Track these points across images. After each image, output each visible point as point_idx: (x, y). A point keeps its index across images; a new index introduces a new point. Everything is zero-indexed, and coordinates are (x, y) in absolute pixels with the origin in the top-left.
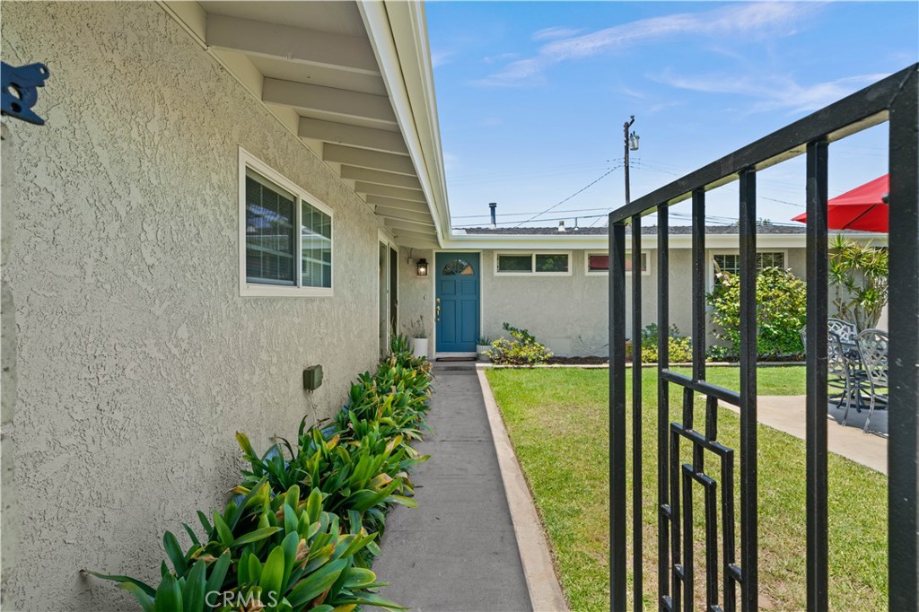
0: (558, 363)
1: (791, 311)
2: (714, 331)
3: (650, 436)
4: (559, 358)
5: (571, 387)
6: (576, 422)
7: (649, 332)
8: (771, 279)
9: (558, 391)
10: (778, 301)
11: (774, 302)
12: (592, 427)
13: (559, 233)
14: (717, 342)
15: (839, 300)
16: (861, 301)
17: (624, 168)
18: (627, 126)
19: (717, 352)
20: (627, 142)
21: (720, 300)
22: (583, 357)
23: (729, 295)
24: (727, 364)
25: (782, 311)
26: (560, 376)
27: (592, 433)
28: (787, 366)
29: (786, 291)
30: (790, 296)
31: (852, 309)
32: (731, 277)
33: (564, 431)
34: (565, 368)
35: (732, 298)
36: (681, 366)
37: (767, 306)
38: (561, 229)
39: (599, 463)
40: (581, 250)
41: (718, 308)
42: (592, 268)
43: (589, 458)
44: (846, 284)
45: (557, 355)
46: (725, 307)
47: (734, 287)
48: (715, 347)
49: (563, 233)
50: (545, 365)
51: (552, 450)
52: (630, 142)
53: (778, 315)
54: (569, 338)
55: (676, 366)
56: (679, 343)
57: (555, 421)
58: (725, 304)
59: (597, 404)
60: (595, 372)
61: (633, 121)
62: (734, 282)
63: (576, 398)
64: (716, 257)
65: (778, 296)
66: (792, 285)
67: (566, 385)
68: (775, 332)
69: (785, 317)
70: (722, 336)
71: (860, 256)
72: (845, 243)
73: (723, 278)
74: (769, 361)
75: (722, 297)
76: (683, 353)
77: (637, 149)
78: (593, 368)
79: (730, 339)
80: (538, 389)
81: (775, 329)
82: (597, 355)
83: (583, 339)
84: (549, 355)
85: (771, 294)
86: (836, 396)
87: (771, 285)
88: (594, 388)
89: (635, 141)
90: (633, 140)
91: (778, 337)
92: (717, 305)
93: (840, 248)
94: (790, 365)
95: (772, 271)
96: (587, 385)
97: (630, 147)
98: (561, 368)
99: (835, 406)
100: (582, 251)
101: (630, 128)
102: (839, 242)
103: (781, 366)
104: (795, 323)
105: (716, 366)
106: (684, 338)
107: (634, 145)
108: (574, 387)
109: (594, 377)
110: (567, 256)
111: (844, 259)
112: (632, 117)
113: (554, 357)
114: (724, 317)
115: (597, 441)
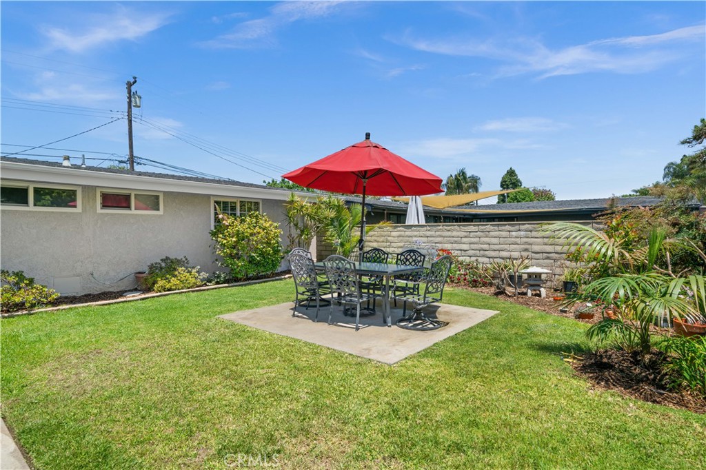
0: (67, 303)
1: (267, 243)
2: (217, 260)
3: (188, 367)
4: (66, 298)
5: (89, 329)
6: (102, 373)
7: (163, 265)
8: (254, 220)
9: (72, 337)
10: (260, 236)
11: (257, 237)
12: (123, 374)
13: (64, 167)
14: (219, 269)
15: (290, 235)
16: (301, 236)
17: (127, 122)
18: (130, 85)
19: (219, 277)
20: (130, 98)
21: (221, 236)
22: (96, 293)
23: (228, 232)
24: (227, 285)
25: (262, 243)
26: (71, 318)
27: (125, 380)
28: (264, 282)
29: (264, 230)
30: (266, 233)
31: (297, 241)
32: (228, 218)
33: (89, 388)
34: (75, 308)
35: (230, 234)
36: (193, 291)
37: (253, 240)
38: (66, 163)
39: (143, 418)
40: (92, 186)
41: (219, 242)
42: (104, 206)
43: (129, 415)
44: (294, 224)
45: (64, 295)
46: (225, 241)
47: (230, 226)
48: (217, 272)
49: (68, 167)
50: (50, 309)
51: (75, 420)
52: (133, 99)
53: (260, 246)
54: (78, 276)
55: (189, 292)
56: (190, 272)
57: (74, 378)
58: (225, 239)
59: (123, 344)
60: (112, 307)
61: (135, 81)
62: (231, 222)
63: (97, 341)
64: (215, 202)
65: (259, 233)
66: (268, 225)
67: (81, 327)
68: (258, 259)
69: (264, 247)
70: (222, 264)
71: (302, 207)
72: (296, 198)
73: (223, 219)
74: (254, 279)
75: (223, 234)
76: (193, 280)
77: (139, 107)
78: (109, 304)
79: (228, 266)
80: (43, 339)
81: (258, 257)
82: (111, 290)
83: (95, 275)
84: (54, 296)
85: (255, 231)
86: (303, 301)
87: (255, 225)
88: (116, 326)
89: (138, 100)
90: (135, 98)
91: (259, 262)
92: (219, 239)
93: (293, 201)
94: (267, 281)
95: (255, 215)
96: (107, 324)
97: (133, 104)
98: (71, 308)
99: (305, 308)
100: (94, 188)
101: (133, 87)
102: (293, 197)
103: (261, 282)
104: (270, 251)
105: (219, 288)
106: (193, 268)
107: (136, 103)
108: (92, 328)
109: (112, 314)
110: (74, 192)
111: (294, 209)
112: (135, 78)
113: (60, 298)
114: (224, 249)
115: (134, 390)
